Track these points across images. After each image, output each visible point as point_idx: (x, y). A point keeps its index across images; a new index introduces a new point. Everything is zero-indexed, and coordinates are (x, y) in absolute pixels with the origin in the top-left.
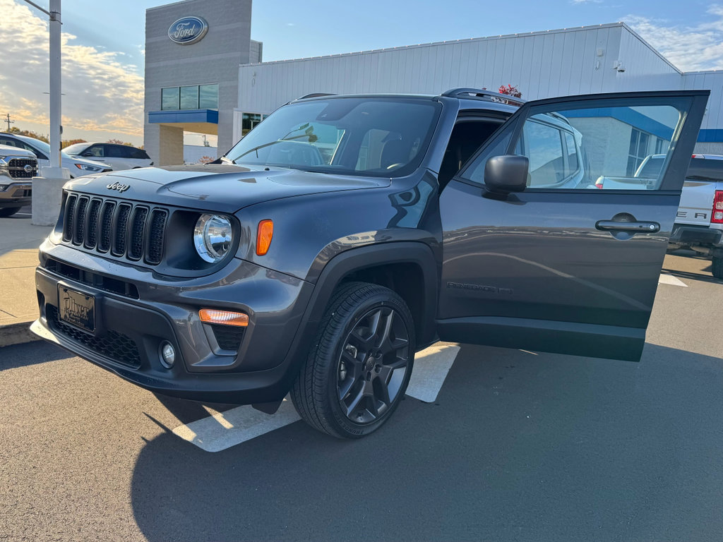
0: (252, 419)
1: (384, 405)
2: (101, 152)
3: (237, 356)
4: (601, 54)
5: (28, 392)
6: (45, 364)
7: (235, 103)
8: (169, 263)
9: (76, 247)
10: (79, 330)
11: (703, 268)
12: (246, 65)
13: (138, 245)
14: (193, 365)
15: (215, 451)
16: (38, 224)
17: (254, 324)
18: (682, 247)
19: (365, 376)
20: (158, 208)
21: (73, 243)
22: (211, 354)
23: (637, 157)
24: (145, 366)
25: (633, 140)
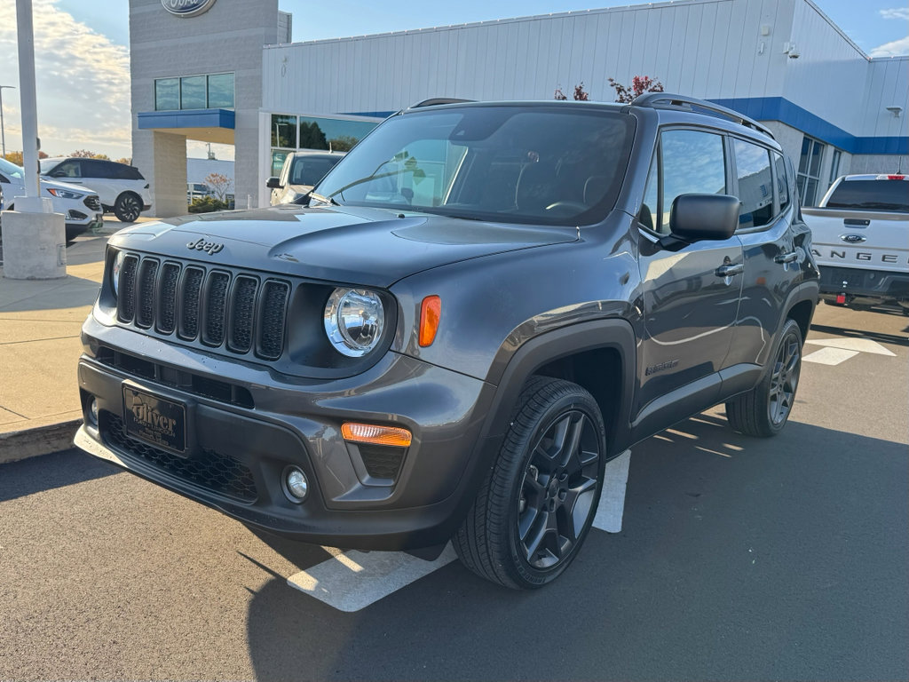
0: (387, 561)
1: (568, 542)
2: (76, 171)
3: (395, 485)
4: (766, 32)
5: (72, 528)
6: (83, 485)
7: (257, 101)
8: (294, 358)
9: (142, 331)
10: (155, 447)
11: (904, 328)
12: (273, 46)
13: (243, 331)
14: (334, 500)
15: (353, 610)
16: (13, 276)
17: (420, 442)
18: (887, 303)
19: (548, 506)
20: (273, 279)
21: (136, 325)
22: (358, 485)
23: (808, 176)
24: (265, 500)
25: (804, 152)
